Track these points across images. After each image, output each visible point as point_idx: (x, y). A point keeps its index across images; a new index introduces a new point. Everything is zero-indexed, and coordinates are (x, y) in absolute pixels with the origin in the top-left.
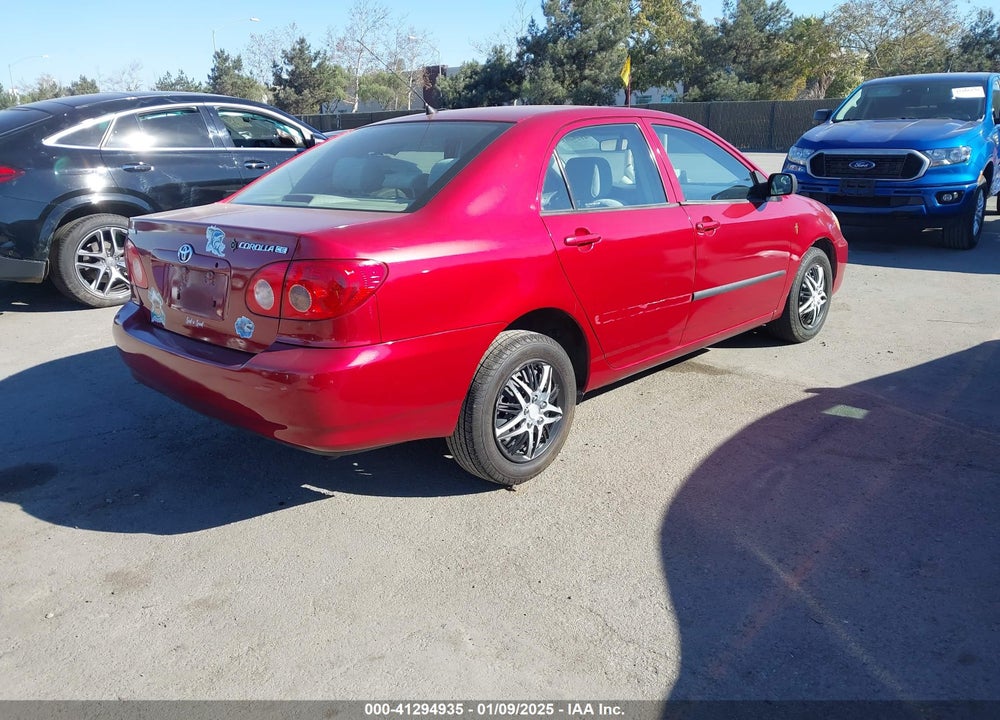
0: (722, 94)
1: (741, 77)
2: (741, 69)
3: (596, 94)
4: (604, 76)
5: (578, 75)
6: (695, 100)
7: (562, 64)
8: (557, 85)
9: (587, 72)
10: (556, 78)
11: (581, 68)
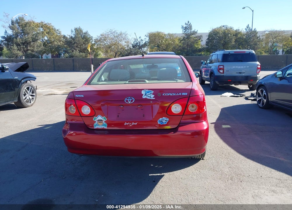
0: (75, 56)
1: (80, 51)
2: (79, 49)
3: (33, 55)
4: (36, 50)
5: (26, 49)
6: (67, 57)
7: (20, 45)
8: (19, 52)
9: (29, 48)
10: (18, 50)
11: (26, 47)
